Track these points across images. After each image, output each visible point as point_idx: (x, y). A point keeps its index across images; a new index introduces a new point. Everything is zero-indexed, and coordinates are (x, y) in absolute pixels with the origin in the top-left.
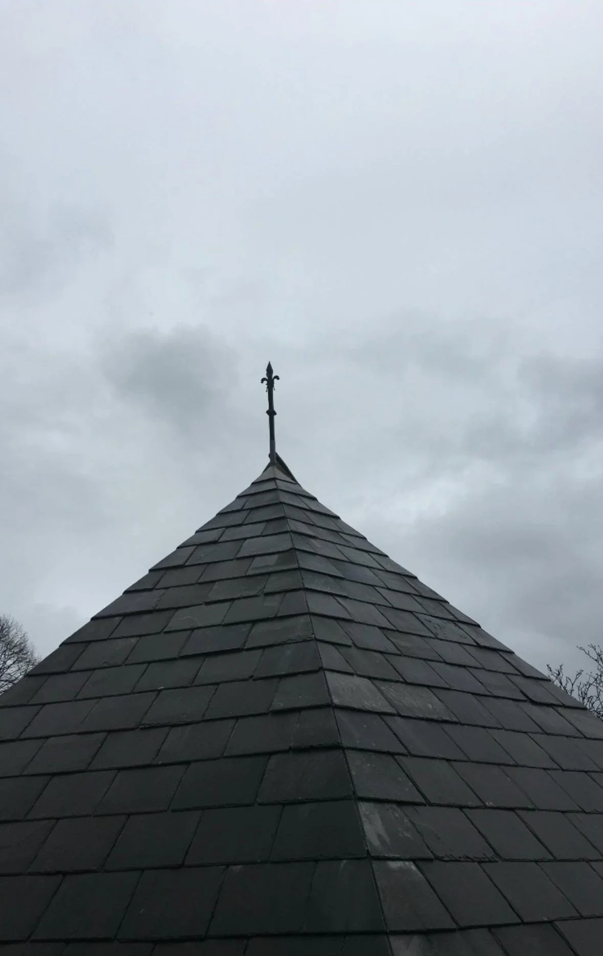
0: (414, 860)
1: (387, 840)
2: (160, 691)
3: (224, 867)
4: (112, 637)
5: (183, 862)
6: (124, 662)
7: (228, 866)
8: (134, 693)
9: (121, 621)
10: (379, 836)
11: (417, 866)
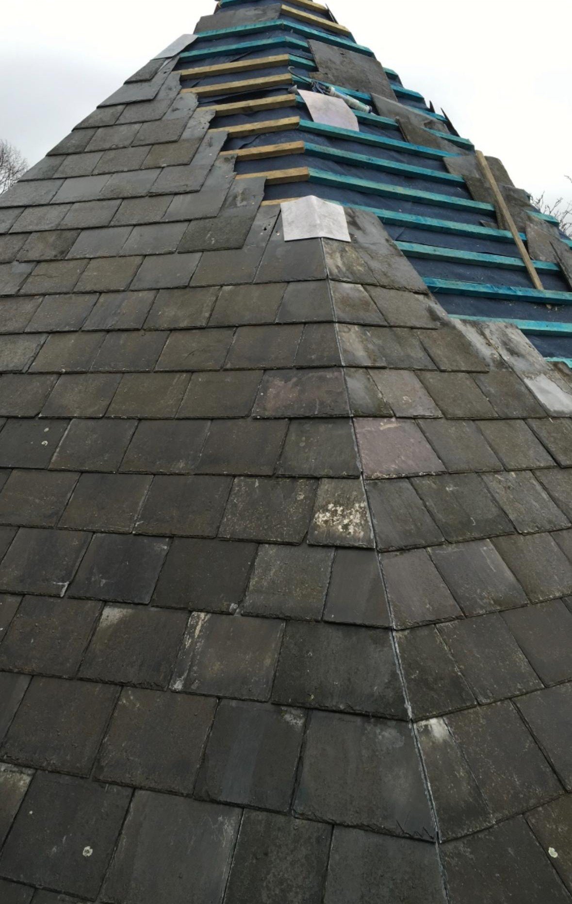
0: (362, 285)
1: (344, 269)
2: (163, 168)
3: (219, 287)
4: (117, 123)
5: (189, 284)
6: (130, 145)
7: (222, 286)
8: (141, 170)
9: (124, 109)
10: (338, 267)
11: (364, 288)
